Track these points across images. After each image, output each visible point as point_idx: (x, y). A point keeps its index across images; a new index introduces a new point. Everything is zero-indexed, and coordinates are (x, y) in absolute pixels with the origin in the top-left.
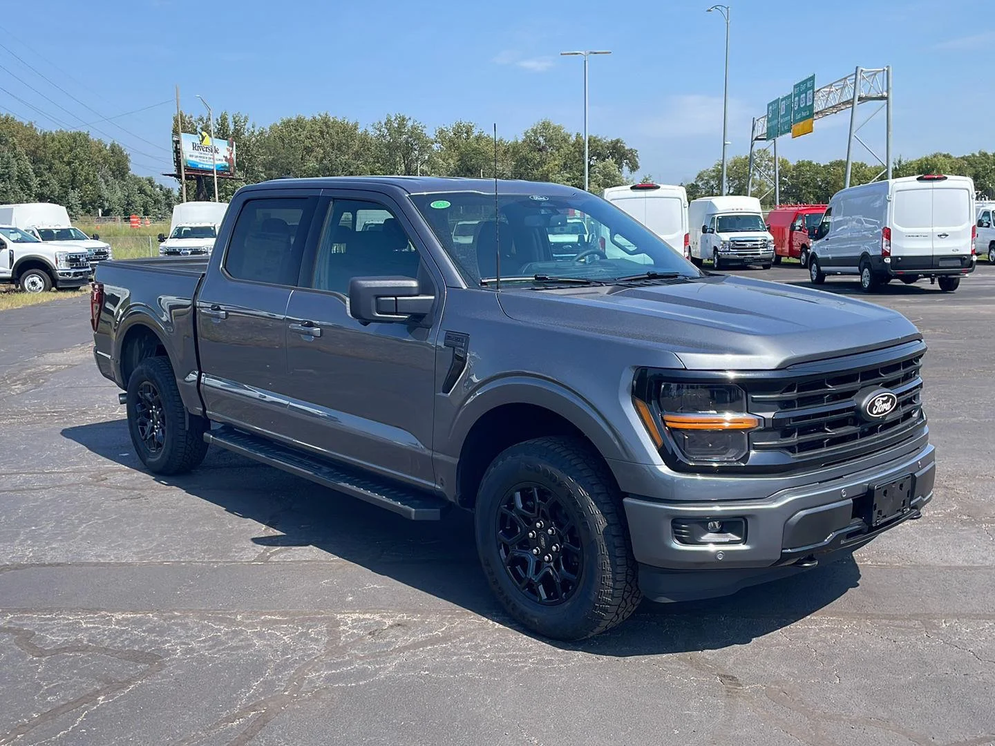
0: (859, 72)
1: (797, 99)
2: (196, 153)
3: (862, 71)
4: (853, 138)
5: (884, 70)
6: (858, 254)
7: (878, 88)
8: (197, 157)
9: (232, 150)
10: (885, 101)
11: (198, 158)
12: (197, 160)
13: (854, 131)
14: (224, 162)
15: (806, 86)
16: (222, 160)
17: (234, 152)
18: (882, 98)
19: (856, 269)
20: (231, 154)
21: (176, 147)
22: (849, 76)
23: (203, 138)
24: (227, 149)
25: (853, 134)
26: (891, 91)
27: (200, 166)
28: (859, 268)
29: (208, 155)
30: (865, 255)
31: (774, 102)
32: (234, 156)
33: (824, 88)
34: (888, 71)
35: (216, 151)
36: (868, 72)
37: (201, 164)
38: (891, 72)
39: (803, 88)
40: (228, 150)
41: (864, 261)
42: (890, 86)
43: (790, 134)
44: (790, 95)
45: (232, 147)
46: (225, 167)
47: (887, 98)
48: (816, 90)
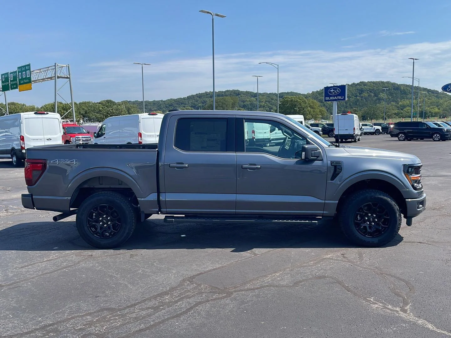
0: (56, 65)
1: (20, 74)
3: (58, 65)
4: (57, 94)
5: (67, 66)
6: (10, 148)
7: (64, 73)
10: (68, 79)
13: (57, 91)
15: (26, 68)
18: (67, 78)
19: (10, 155)
22: (51, 67)
25: (57, 92)
26: (71, 75)
28: (11, 155)
30: (13, 149)
31: (6, 74)
33: (36, 70)
34: (68, 67)
36: (60, 66)
38: (70, 67)
39: (24, 69)
41: (13, 152)
42: (70, 73)
43: (18, 90)
44: (16, 72)
47: (69, 78)
48: (31, 70)
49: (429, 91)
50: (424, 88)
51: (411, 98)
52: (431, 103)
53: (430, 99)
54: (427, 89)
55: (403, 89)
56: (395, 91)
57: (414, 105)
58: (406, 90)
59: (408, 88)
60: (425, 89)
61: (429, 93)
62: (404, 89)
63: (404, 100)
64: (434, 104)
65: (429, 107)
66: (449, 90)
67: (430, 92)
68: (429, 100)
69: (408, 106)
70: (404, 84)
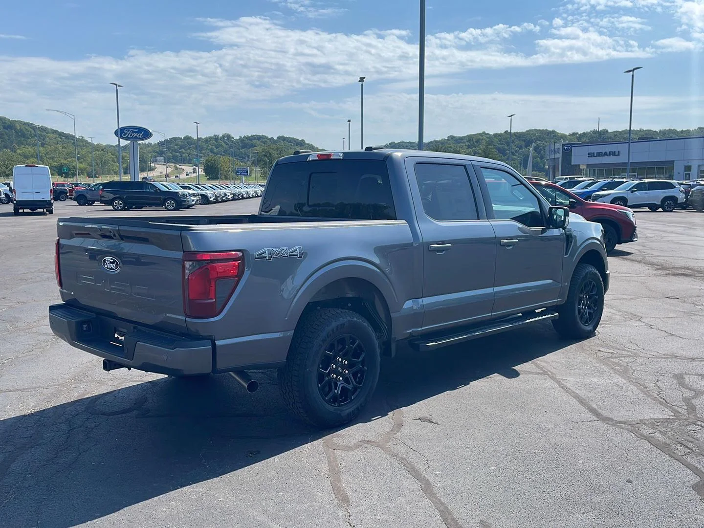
49: (61, 134)
50: (53, 130)
51: (34, 145)
52: (68, 154)
53: (66, 148)
54: (57, 131)
55: (19, 128)
56: (6, 131)
57: (42, 156)
58: (24, 130)
59: (27, 128)
60: (55, 132)
61: (61, 138)
62: (21, 127)
63: (24, 146)
64: (72, 156)
65: (66, 160)
66: (125, 136)
67: (63, 136)
68: (64, 149)
69: (32, 156)
70: (20, 121)
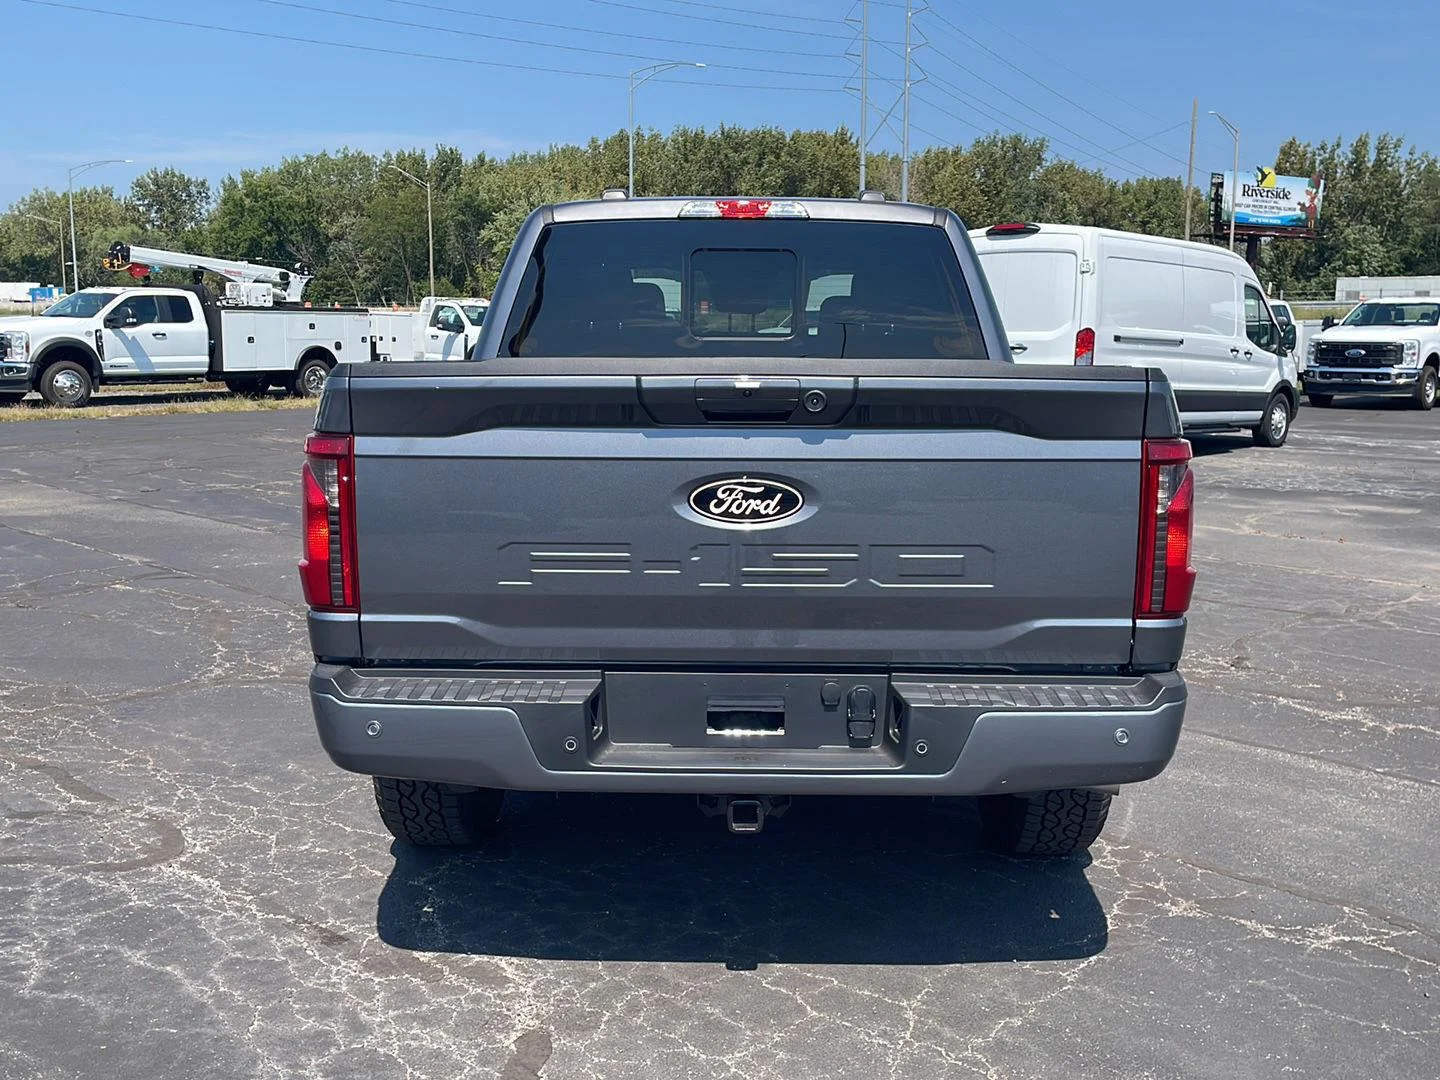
2: (1249, 200)
8: (1248, 206)
9: (1317, 192)
11: (1251, 208)
12: (1248, 211)
14: (1298, 212)
16: (1295, 210)
17: (1320, 195)
20: (1313, 199)
21: (1217, 193)
23: (1264, 176)
24: (1307, 191)
27: (1252, 220)
29: (1270, 202)
32: (1318, 202)
35: (1285, 196)
37: (1253, 216)
40: (1308, 193)
45: (1318, 187)
46: (1299, 219)
